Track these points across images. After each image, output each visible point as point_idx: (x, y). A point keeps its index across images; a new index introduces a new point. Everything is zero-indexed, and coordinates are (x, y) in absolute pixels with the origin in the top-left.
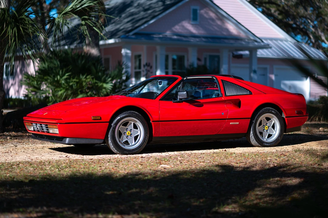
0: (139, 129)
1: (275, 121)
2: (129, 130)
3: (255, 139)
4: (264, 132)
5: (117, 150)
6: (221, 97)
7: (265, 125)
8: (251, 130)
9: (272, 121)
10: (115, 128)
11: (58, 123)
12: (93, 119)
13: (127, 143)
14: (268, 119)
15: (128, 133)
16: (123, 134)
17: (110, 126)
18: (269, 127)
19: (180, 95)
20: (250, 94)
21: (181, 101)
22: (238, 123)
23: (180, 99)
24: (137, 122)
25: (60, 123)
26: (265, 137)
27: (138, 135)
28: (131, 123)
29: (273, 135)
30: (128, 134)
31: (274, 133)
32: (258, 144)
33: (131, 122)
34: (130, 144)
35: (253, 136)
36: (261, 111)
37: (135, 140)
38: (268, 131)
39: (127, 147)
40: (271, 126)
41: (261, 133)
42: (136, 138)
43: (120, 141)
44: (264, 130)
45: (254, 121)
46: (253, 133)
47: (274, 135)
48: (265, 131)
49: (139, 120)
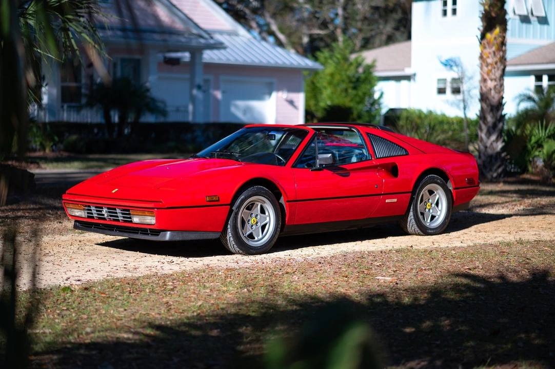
0: (267, 214)
1: (441, 195)
2: (254, 215)
3: (417, 223)
4: (425, 213)
5: (239, 248)
6: (370, 160)
7: (427, 201)
8: (411, 210)
9: (436, 195)
10: (237, 214)
11: (155, 208)
12: (209, 201)
13: (251, 236)
14: (431, 192)
15: (252, 220)
16: (246, 222)
17: (231, 211)
18: (431, 204)
19: (321, 160)
20: (406, 155)
21: (322, 168)
22: (395, 200)
23: (320, 165)
24: (265, 202)
25: (158, 208)
26: (427, 220)
27: (266, 224)
28: (258, 205)
29: (437, 217)
30: (253, 222)
31: (439, 213)
32: (419, 231)
33: (257, 203)
34: (256, 239)
35: (413, 220)
36: (424, 181)
37: (263, 231)
38: (431, 211)
39: (251, 243)
40: (435, 203)
41: (422, 214)
42: (263, 227)
43: (243, 234)
44: (425, 209)
45: (415, 197)
46: (414, 215)
47: (439, 216)
48: (427, 210)
49: (269, 200)
